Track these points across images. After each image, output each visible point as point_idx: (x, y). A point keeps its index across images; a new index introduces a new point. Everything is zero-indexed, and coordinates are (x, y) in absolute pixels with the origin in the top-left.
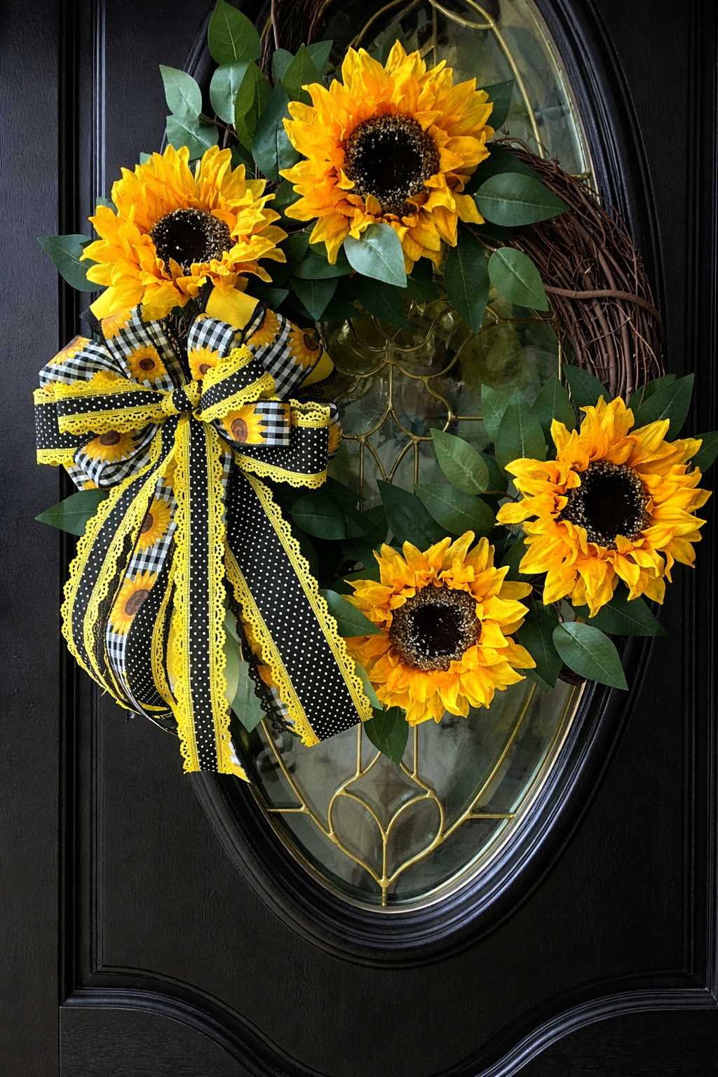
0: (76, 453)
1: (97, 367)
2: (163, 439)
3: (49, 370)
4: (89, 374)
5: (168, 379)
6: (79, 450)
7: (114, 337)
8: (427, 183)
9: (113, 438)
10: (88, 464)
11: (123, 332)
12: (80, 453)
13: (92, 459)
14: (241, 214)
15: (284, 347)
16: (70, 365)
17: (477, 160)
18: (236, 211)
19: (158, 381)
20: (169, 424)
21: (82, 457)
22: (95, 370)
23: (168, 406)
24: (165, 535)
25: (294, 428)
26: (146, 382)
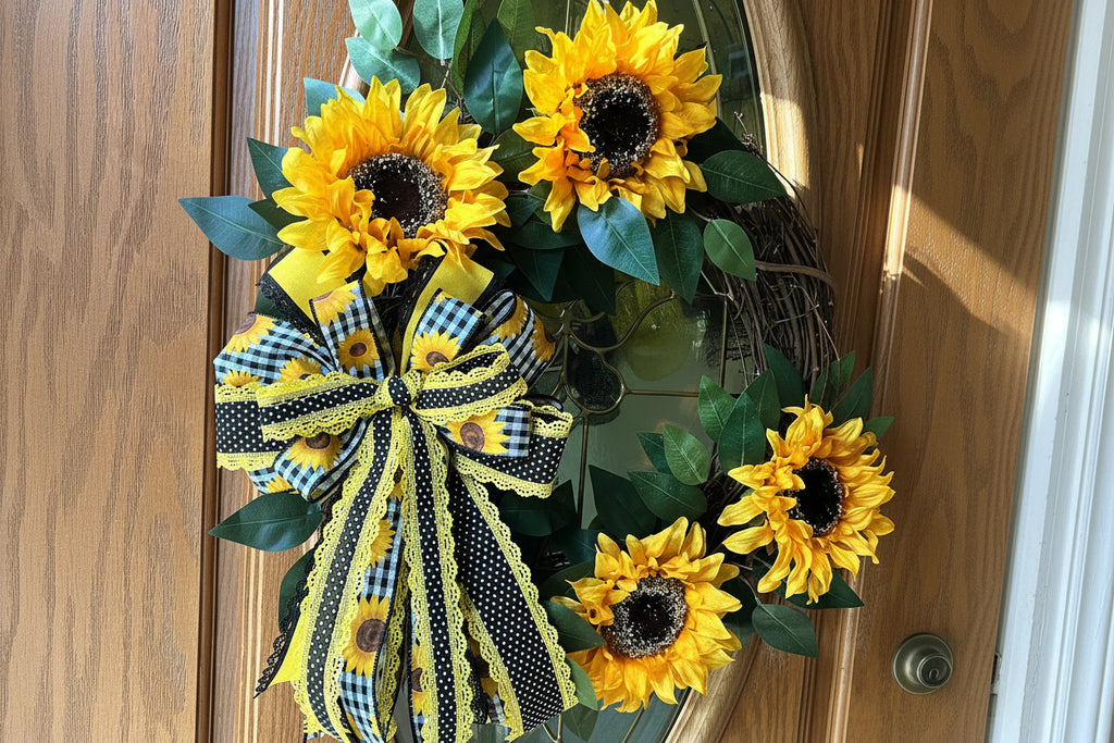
0: (277, 459)
1: (290, 353)
2: (375, 437)
3: (226, 357)
4: (279, 363)
5: (378, 364)
6: (279, 455)
7: (332, 323)
8: (653, 148)
9: (322, 440)
10: (295, 472)
11: (342, 317)
12: (283, 458)
13: (300, 465)
14: (461, 166)
15: (527, 341)
16: (257, 353)
18: (454, 161)
19: (366, 369)
20: (381, 420)
21: (286, 464)
22: (288, 357)
23: (384, 398)
24: (389, 551)
25: (533, 437)
26: (353, 371)
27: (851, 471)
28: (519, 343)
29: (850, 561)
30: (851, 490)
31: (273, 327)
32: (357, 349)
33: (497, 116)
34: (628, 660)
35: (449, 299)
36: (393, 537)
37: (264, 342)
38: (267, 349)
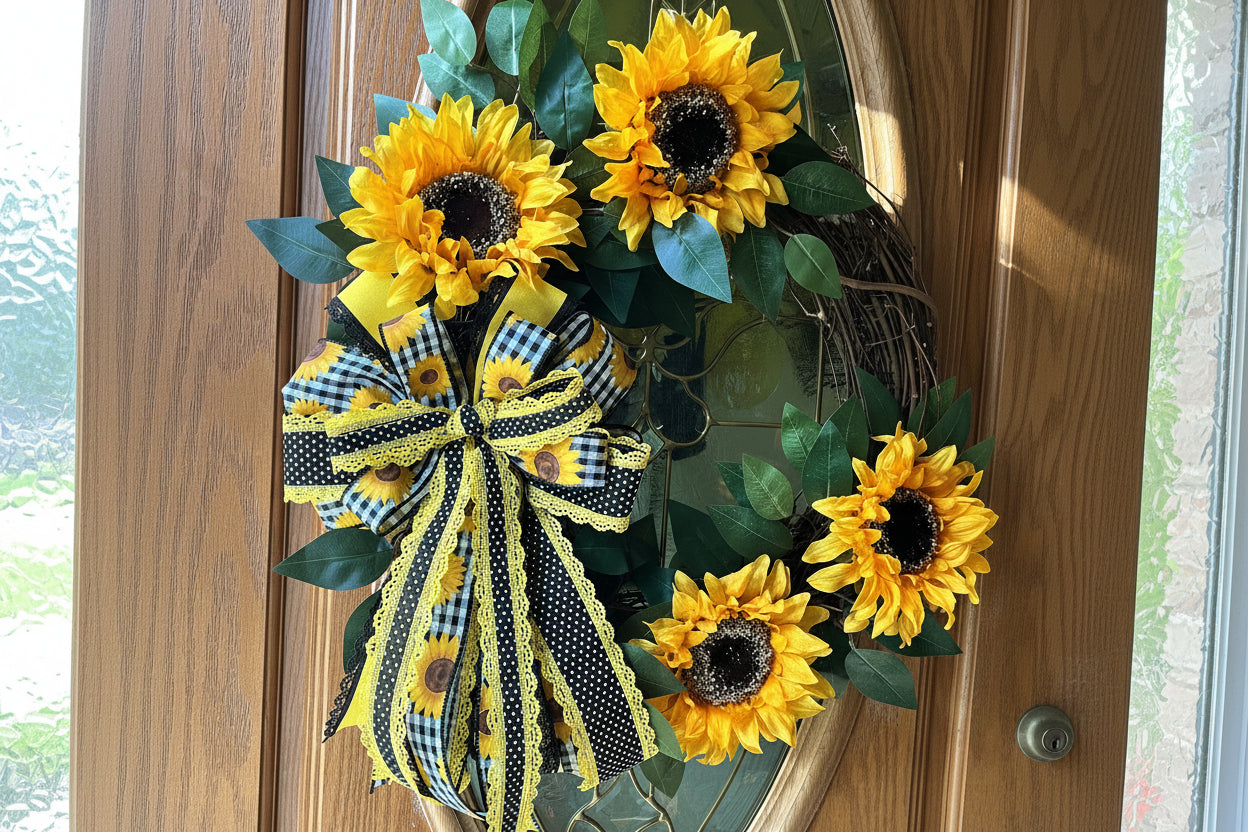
0: (347, 489)
1: (360, 381)
2: (447, 468)
3: (295, 386)
4: (348, 392)
5: (451, 393)
7: (401, 349)
8: (732, 161)
9: (391, 472)
10: (364, 505)
11: (412, 343)
12: (351, 492)
13: (369, 498)
14: (533, 183)
15: (604, 368)
16: (326, 381)
17: (783, 139)
18: (527, 178)
19: (438, 396)
20: (453, 450)
21: (355, 496)
22: (357, 386)
23: (456, 428)
24: (460, 588)
25: (609, 467)
26: (425, 399)
27: (946, 503)
28: (597, 368)
29: (944, 600)
30: (946, 523)
31: (342, 354)
32: (429, 376)
33: (569, 132)
34: (710, 707)
35: (520, 322)
36: (464, 573)
37: (332, 370)
38: (336, 377)
